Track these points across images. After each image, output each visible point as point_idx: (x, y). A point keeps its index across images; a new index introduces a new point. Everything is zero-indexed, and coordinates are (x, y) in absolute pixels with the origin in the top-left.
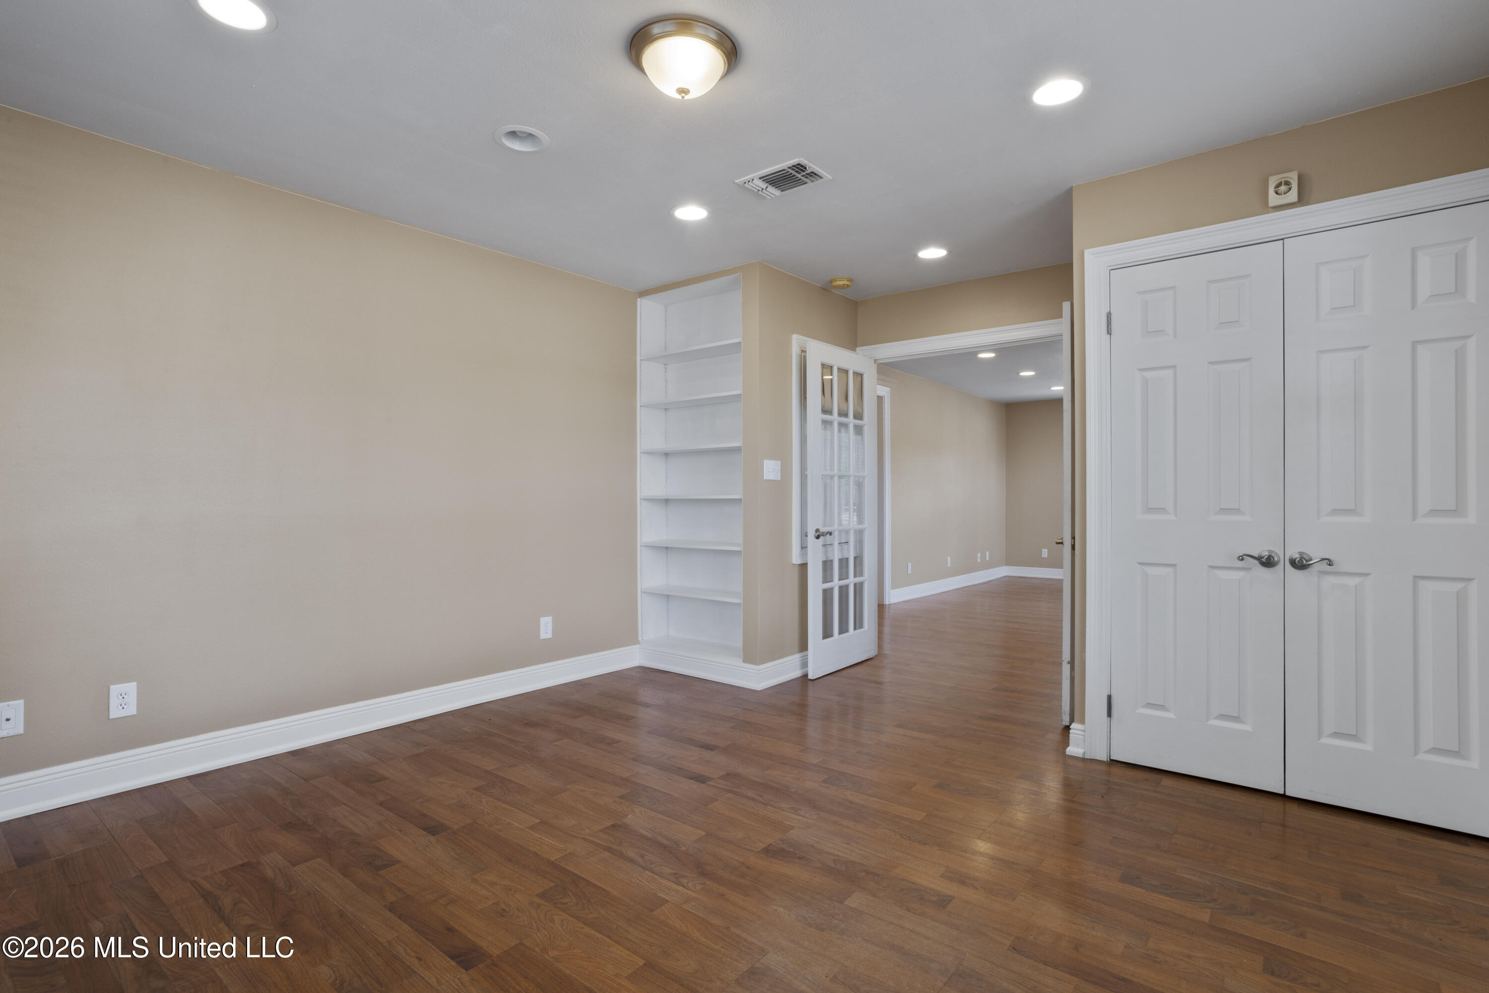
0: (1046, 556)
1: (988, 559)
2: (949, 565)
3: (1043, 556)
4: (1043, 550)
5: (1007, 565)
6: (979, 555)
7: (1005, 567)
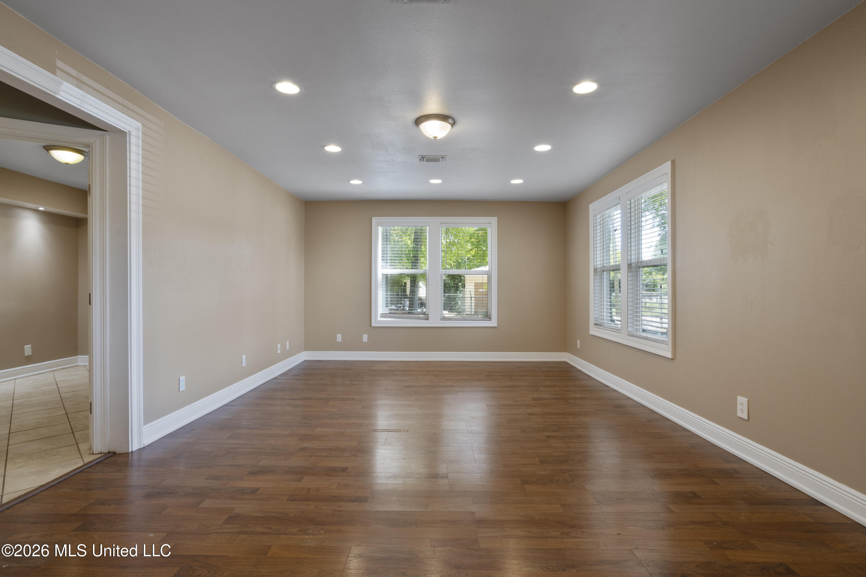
0: (340, 341)
1: (288, 348)
2: (244, 365)
3: (337, 341)
4: (337, 335)
5: (305, 350)
6: (279, 346)
7: (304, 352)
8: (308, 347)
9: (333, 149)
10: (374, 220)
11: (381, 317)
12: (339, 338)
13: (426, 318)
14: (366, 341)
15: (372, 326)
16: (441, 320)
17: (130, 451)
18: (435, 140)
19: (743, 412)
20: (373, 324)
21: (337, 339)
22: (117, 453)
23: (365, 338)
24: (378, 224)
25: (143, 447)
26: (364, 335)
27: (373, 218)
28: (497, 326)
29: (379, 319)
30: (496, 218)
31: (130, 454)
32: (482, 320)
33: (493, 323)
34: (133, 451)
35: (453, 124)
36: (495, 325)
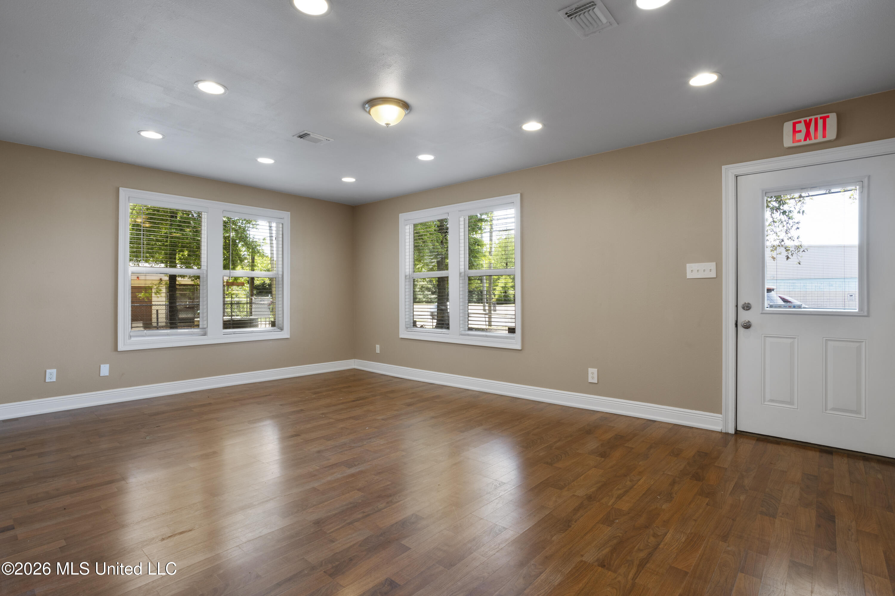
13: (202, 333)
18: (388, 127)
19: (594, 378)
26: (102, 366)
30: (289, 213)
32: (273, 331)
33: (285, 334)
36: (288, 336)
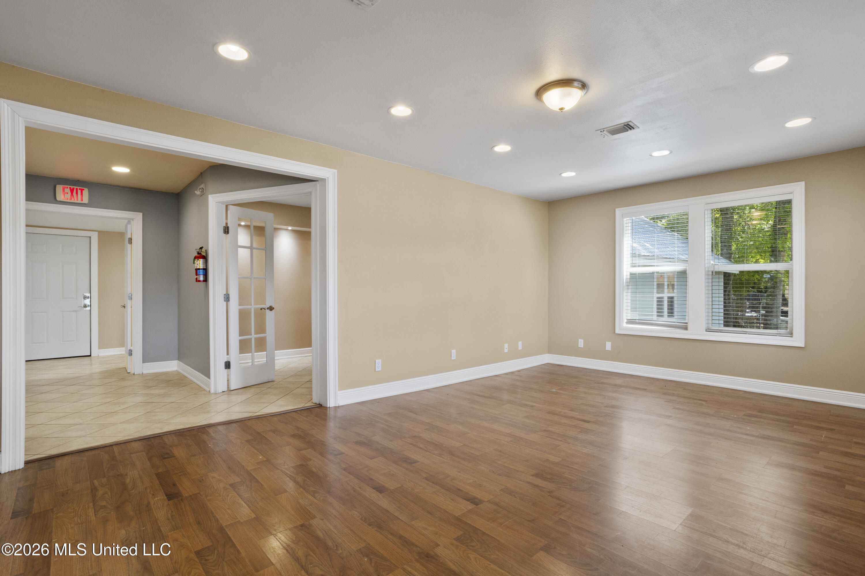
8: (551, 350)
9: (502, 148)
10: (619, 212)
11: (627, 323)
12: (581, 343)
14: (610, 349)
15: (616, 333)
16: (706, 331)
17: (328, 406)
20: (617, 331)
21: (579, 345)
22: (323, 406)
23: (608, 346)
24: (623, 216)
25: (338, 406)
27: (617, 210)
28: (805, 346)
29: (625, 325)
31: (328, 408)
34: (330, 407)
35: (584, 86)
